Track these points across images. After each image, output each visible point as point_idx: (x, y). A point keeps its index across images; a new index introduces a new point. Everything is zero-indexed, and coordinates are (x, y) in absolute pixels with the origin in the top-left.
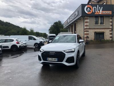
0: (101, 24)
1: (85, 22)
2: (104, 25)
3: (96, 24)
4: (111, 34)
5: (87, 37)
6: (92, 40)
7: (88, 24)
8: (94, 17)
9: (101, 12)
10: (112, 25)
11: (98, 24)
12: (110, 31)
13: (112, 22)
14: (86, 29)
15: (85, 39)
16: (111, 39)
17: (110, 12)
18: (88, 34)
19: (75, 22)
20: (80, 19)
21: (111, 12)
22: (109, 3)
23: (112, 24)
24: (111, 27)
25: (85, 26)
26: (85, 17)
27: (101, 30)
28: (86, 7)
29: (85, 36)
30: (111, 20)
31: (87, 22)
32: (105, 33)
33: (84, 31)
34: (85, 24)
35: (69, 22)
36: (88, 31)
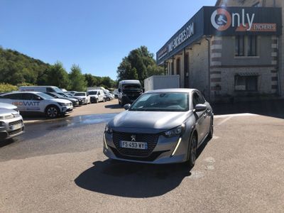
0: (250, 54)
1: (211, 51)
2: (258, 57)
3: (238, 55)
4: (275, 79)
5: (218, 87)
6: (230, 93)
7: (219, 55)
8: (234, 38)
9: (250, 26)
10: (277, 58)
11: (243, 55)
12: (272, 71)
13: (276, 50)
14: (214, 67)
15: (213, 92)
16: (273, 91)
17: (271, 27)
18: (220, 78)
19: (187, 51)
20: (200, 44)
21: (274, 25)
22: (269, 3)
23: (278, 54)
24: (274, 63)
25: (211, 60)
26: (211, 37)
27: (251, 69)
28: (215, 13)
29: (213, 84)
30: (274, 46)
31: (216, 51)
32: (259, 78)
33: (210, 73)
34: (213, 56)
35: (170, 49)
36: (220, 73)
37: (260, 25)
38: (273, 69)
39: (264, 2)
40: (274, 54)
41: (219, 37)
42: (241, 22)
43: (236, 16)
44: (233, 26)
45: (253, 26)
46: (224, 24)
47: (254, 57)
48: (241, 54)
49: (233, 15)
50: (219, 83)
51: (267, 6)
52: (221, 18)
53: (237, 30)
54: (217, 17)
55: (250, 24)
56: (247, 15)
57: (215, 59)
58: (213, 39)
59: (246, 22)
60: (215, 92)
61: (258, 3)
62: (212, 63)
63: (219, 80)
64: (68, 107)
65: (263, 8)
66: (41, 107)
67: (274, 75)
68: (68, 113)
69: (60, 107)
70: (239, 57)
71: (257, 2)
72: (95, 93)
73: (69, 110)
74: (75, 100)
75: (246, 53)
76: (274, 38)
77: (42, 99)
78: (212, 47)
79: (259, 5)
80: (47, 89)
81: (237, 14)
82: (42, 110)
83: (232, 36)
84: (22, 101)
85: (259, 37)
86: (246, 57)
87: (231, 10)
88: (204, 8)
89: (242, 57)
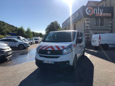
0: (101, 25)
1: (85, 24)
2: (104, 26)
3: (96, 25)
8: (95, 18)
10: (111, 27)
11: (98, 25)
13: (111, 24)
14: (87, 30)
19: (75, 23)
20: (81, 20)
22: (108, 6)
24: (110, 29)
25: (85, 27)
26: (85, 18)
27: (101, 31)
28: (87, 9)
29: (86, 37)
30: (110, 22)
33: (85, 32)
35: (68, 22)
36: (89, 32)
37: (105, 14)
38: (110, 31)
39: (106, 5)
40: (110, 25)
41: (89, 18)
42: (98, 12)
43: (96, 10)
44: (94, 14)
45: (102, 14)
46: (91, 13)
47: (102, 26)
48: (97, 25)
49: (95, 9)
50: (89, 36)
51: (107, 6)
53: (96, 15)
54: (88, 10)
55: (101, 13)
56: (100, 9)
57: (87, 27)
59: (100, 12)
60: (87, 40)
61: (104, 5)
62: (86, 28)
63: (89, 35)
64: (28, 45)
65: (106, 7)
66: (17, 45)
68: (28, 48)
69: (25, 45)
72: (37, 39)
74: (30, 42)
75: (99, 25)
76: (110, 19)
78: (86, 22)
79: (104, 6)
80: (18, 37)
81: (96, 9)
82: (17, 46)
84: (9, 42)
85: (104, 19)
86: (99, 26)
87: (94, 7)
88: (83, 6)
89: (98, 26)
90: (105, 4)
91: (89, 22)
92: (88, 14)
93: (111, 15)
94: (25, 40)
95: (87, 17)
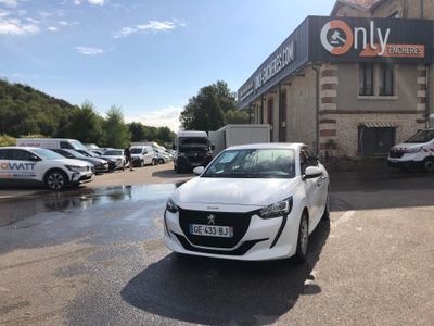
0: (383, 92)
1: (320, 88)
2: (396, 97)
3: (365, 94)
5: (331, 145)
6: (351, 155)
7: (332, 93)
8: (357, 66)
9: (383, 48)
10: (425, 100)
11: (372, 94)
12: (419, 121)
13: (424, 87)
14: (326, 112)
15: (323, 152)
17: (417, 50)
18: (335, 131)
19: (283, 87)
20: (303, 75)
21: (422, 47)
22: (413, 14)
23: (427, 94)
24: (421, 107)
25: (320, 101)
26: (321, 65)
27: (384, 116)
28: (327, 27)
29: (323, 140)
30: (421, 80)
31: (328, 87)
32: (398, 130)
33: (319, 122)
34: (323, 94)
35: (258, 85)
36: (333, 121)
37: (400, 46)
38: (420, 116)
39: (405, 11)
40: (422, 94)
41: (333, 64)
42: (368, 42)
43: (360, 33)
44: (356, 47)
45: (387, 49)
46: (341, 44)
47: (389, 97)
48: (368, 92)
49: (356, 30)
50: (334, 138)
51: (410, 17)
52: (336, 35)
53: (363, 54)
54: (330, 33)
55: (383, 45)
56: (379, 30)
57: (327, 100)
58: (323, 68)
59: (377, 41)
60: (327, 153)
61: (396, 13)
62: (323, 107)
63: (333, 133)
64: (83, 173)
65: (404, 19)
66: (38, 172)
67: (422, 127)
68: (83, 183)
69: (70, 173)
70: (366, 97)
71: (394, 11)
72: (139, 151)
73: (84, 178)
74: (104, 162)
75: (377, 91)
76: (421, 68)
77: (39, 159)
78: (323, 81)
79: (397, 16)
80: (61, 143)
81: (363, 30)
82: (39, 177)
83: (353, 63)
84: (7, 161)
85: (397, 67)
86: (377, 97)
87: (353, 22)
88: (311, 18)
89: (371, 97)
90: (400, 9)
91: (333, 80)
92: (329, 48)
93: (422, 54)
94: (87, 155)
95: (326, 62)
